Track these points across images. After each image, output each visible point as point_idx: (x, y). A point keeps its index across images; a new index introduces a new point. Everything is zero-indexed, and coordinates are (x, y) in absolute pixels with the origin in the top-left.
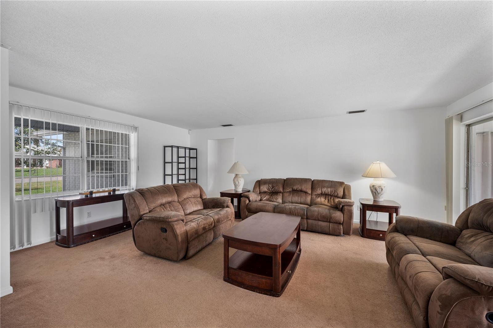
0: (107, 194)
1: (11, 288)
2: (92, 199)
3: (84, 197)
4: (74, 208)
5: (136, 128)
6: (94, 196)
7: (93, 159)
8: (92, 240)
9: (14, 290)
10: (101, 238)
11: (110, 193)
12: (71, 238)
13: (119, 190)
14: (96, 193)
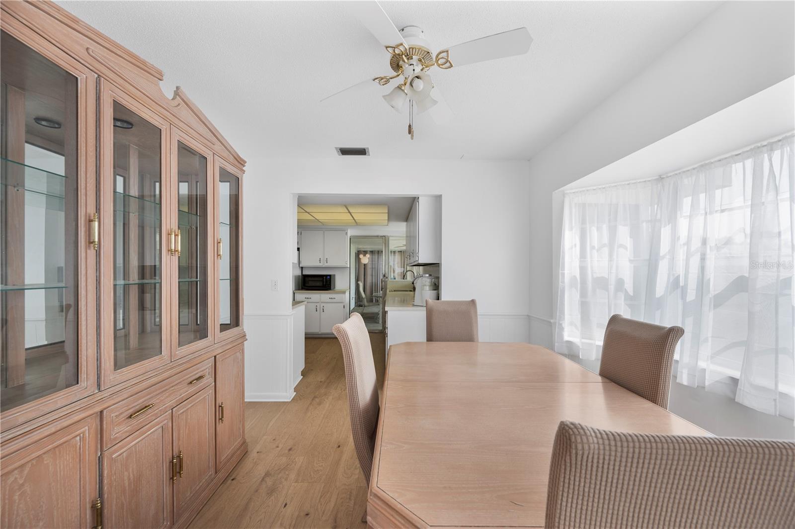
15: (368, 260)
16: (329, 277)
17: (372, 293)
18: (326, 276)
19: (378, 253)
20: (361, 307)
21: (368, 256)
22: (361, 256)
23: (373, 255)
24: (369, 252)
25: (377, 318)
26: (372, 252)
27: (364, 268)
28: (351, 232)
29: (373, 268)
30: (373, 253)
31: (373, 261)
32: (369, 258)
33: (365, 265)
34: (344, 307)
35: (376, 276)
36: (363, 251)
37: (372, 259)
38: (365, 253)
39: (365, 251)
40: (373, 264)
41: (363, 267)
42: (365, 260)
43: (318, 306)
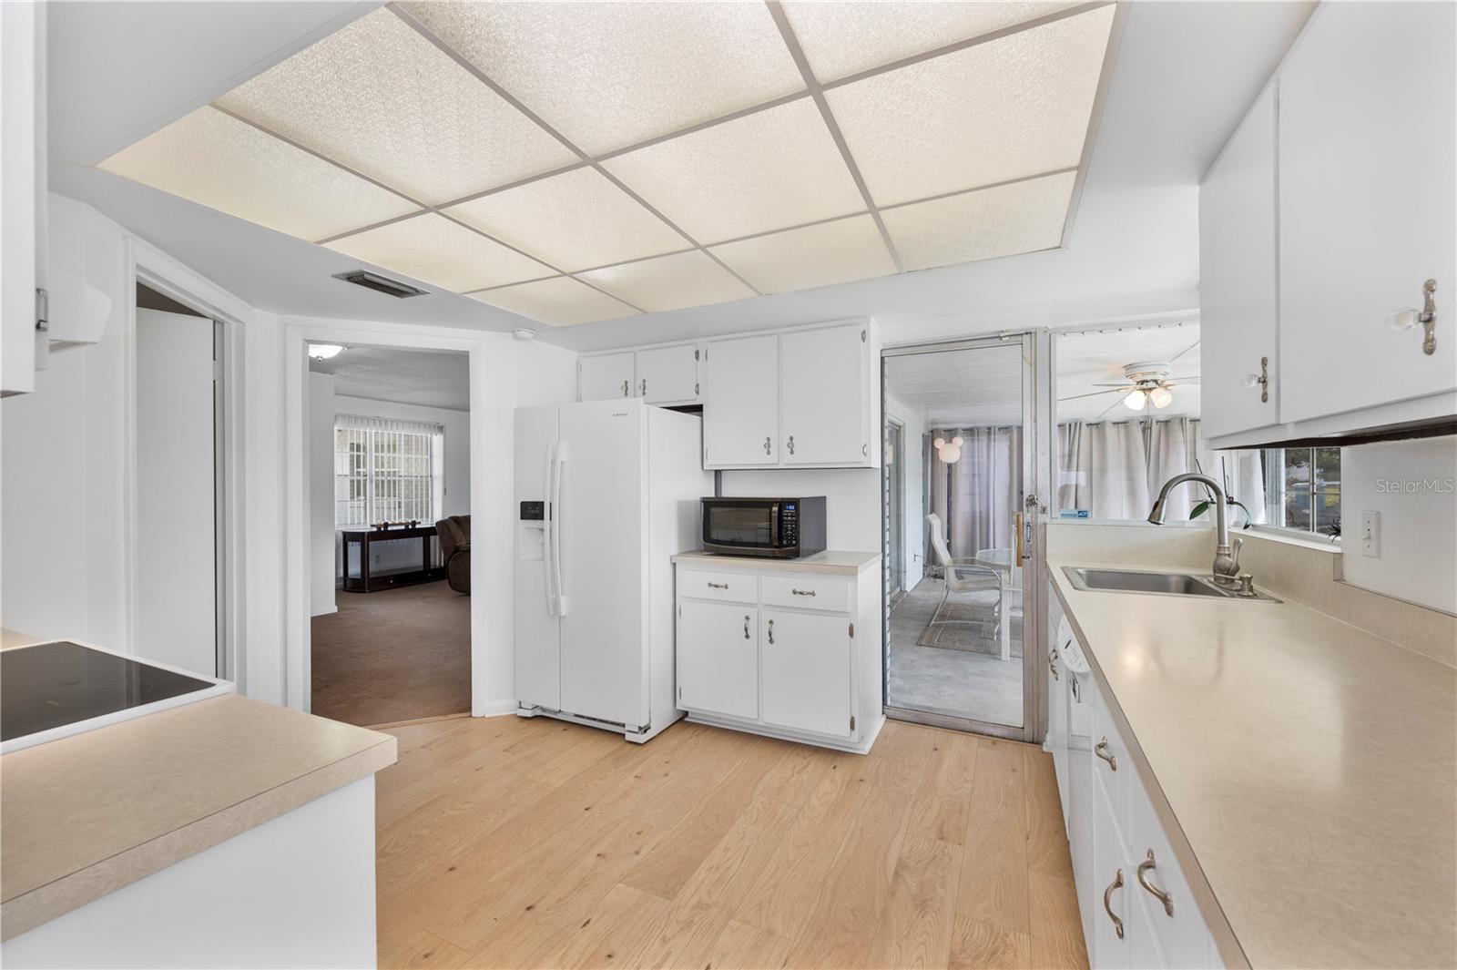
0: (403, 527)
1: (336, 607)
2: (386, 532)
3: (375, 529)
4: (370, 543)
5: (442, 428)
6: (389, 528)
7: (383, 478)
8: (390, 587)
9: (339, 610)
10: (400, 587)
11: (407, 526)
12: (366, 580)
13: (420, 523)
14: (391, 525)
15: (958, 451)
16: (792, 507)
17: (971, 550)
18: (783, 503)
19: (989, 433)
20: (938, 580)
21: (959, 441)
22: (940, 443)
23: (973, 440)
24: (960, 431)
25: (991, 633)
26: (971, 432)
27: (949, 475)
28: (883, 331)
29: (974, 475)
30: (973, 435)
31: (974, 457)
32: (961, 448)
33: (950, 466)
34: (851, 634)
35: (984, 497)
36: (945, 431)
37: (972, 451)
38: (950, 434)
39: (950, 431)
40: (973, 464)
41: (946, 471)
42: (950, 452)
43: (753, 618)
